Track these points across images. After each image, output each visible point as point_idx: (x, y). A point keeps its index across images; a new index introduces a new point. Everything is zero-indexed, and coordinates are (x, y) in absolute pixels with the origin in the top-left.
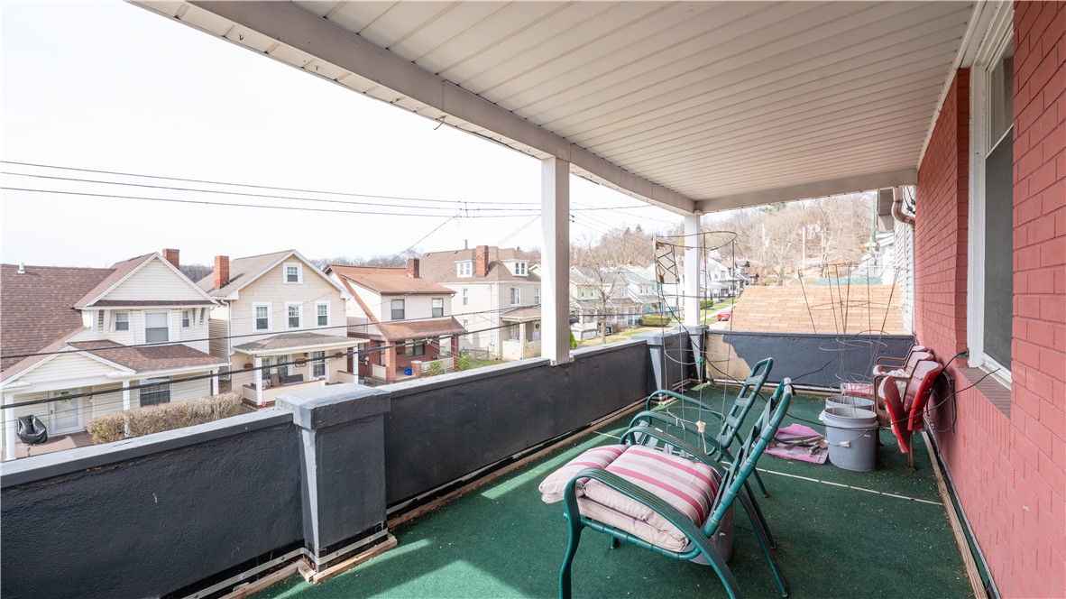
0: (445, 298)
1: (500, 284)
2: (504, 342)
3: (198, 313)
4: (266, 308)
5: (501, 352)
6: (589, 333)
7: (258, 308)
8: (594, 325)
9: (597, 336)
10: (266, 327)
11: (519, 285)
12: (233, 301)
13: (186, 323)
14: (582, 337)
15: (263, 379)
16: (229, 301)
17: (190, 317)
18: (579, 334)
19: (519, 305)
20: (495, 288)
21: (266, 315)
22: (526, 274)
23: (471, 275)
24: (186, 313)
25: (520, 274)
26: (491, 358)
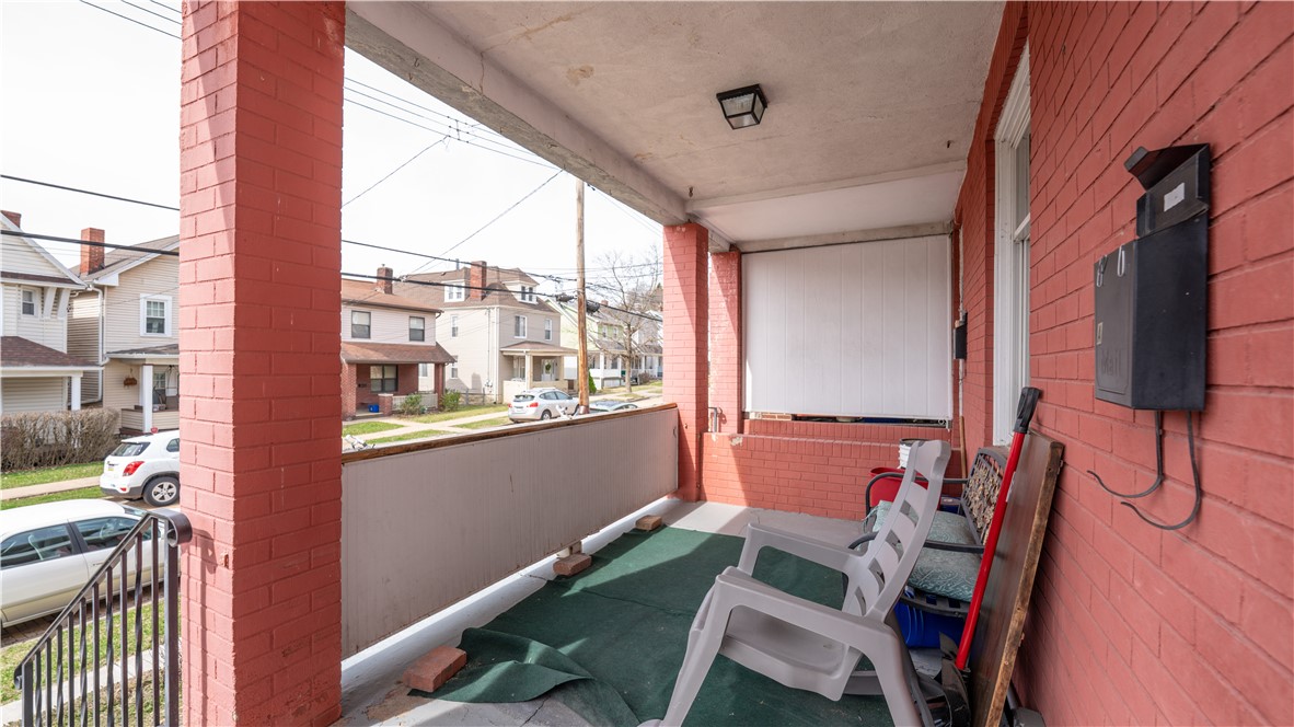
0: (428, 318)
1: (501, 309)
2: (506, 382)
3: (50, 297)
4: (162, 304)
5: (501, 394)
6: (611, 381)
7: (149, 303)
8: (617, 373)
9: (621, 386)
10: (161, 329)
11: (525, 313)
12: (109, 287)
13: (28, 309)
14: (603, 385)
15: (154, 403)
16: (102, 288)
17: (36, 301)
18: (600, 381)
19: (525, 338)
20: (495, 314)
21: (162, 313)
22: (534, 302)
23: (462, 299)
24: (29, 294)
25: (527, 301)
26: (488, 401)
